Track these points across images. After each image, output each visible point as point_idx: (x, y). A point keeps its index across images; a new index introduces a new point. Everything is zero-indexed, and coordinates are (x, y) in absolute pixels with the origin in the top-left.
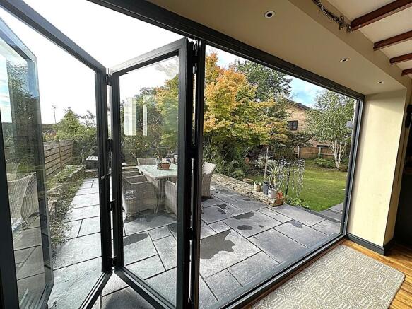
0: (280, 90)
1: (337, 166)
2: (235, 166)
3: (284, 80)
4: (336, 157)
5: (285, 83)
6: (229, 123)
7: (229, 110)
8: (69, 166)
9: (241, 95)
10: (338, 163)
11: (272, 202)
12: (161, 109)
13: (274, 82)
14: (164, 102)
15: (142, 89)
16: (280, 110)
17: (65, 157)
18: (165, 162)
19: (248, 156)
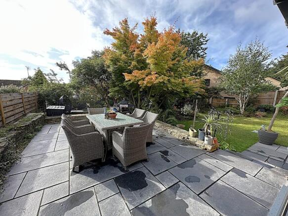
0: (198, 56)
1: (242, 112)
2: (169, 113)
3: (202, 48)
4: (241, 106)
5: (202, 50)
6: (166, 78)
7: (166, 67)
8: (31, 114)
9: (175, 56)
10: (242, 111)
11: (209, 148)
12: (109, 67)
13: (193, 50)
14: (112, 60)
15: (93, 52)
16: (199, 71)
17: (29, 106)
18: (112, 112)
19: (176, 105)
